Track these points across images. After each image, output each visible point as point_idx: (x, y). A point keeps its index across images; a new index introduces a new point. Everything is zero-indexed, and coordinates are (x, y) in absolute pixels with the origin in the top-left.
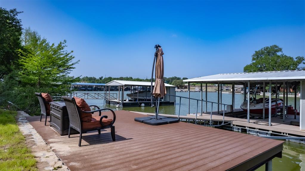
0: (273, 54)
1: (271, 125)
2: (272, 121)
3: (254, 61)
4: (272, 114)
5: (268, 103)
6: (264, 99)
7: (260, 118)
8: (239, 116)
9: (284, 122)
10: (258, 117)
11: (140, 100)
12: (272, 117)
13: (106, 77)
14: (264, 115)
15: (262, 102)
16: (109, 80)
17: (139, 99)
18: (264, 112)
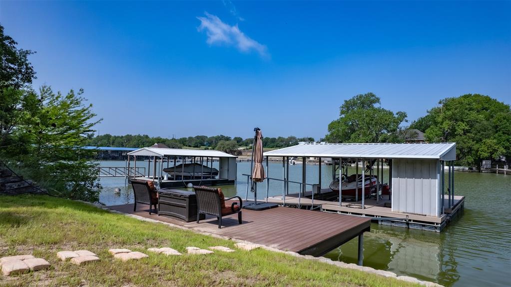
0: (369, 106)
1: (365, 208)
2: (365, 204)
3: (343, 116)
4: (365, 195)
5: (361, 181)
6: (357, 177)
7: (353, 200)
8: (328, 199)
9: (377, 204)
10: (350, 200)
11: (186, 177)
12: (365, 199)
13: (100, 135)
14: (357, 196)
15: (355, 181)
16: (105, 139)
17: (184, 176)
18: (357, 193)
